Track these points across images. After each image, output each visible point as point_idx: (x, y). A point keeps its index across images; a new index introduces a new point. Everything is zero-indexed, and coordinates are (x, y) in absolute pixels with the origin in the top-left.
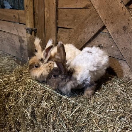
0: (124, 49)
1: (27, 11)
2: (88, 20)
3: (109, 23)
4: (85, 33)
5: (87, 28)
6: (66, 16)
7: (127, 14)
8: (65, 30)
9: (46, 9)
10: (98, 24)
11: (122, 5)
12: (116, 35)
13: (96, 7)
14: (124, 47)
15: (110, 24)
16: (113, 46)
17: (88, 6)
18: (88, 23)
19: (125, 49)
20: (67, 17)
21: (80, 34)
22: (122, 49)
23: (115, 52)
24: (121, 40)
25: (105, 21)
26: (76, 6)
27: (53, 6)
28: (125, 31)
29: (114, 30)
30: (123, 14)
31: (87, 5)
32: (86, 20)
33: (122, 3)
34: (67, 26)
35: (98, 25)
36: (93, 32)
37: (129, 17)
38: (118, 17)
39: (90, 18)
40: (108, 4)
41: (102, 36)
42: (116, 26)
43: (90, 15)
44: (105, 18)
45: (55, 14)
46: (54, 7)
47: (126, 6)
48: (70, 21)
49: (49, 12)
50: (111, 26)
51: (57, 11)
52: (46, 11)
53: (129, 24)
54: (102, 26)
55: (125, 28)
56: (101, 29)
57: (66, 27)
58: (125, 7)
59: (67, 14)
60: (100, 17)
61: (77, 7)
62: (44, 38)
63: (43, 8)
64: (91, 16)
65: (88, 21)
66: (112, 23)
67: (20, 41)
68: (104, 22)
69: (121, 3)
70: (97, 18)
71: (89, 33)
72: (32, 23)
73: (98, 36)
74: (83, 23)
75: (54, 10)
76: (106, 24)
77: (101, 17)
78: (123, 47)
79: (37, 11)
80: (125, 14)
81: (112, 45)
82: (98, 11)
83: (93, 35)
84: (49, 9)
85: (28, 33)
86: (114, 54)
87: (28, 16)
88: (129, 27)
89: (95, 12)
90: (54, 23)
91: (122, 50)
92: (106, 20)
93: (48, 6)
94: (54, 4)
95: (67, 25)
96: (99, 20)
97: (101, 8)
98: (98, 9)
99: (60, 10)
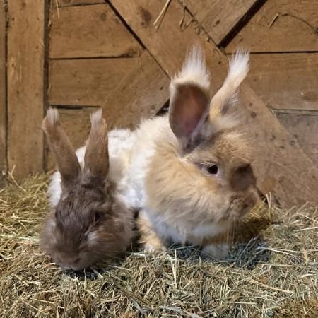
2: (136, 81)
4: (133, 112)
5: (136, 101)
6: (75, 76)
7: (224, 62)
8: (70, 112)
9: (12, 61)
10: (162, 88)
11: (211, 46)
13: (154, 52)
17: (131, 52)
18: (136, 87)
20: (78, 80)
21: (120, 116)
26: (102, 52)
27: (36, 53)
30: (216, 64)
32: (132, 81)
33: (211, 41)
34: (77, 101)
35: (162, 91)
36: (153, 107)
39: (142, 75)
40: (181, 45)
43: (142, 68)
45: (42, 73)
46: (39, 56)
47: (219, 46)
48: (86, 88)
49: (21, 67)
51: (46, 65)
52: (13, 65)
57: (76, 102)
58: (217, 48)
59: (76, 72)
60: (166, 74)
61: (104, 55)
62: (4, 140)
64: (143, 71)
65: (138, 83)
69: (208, 41)
70: (159, 76)
71: (142, 111)
74: (124, 88)
75: (38, 62)
77: (167, 72)
80: (220, 63)
82: (160, 61)
83: (154, 114)
84: (22, 61)
89: (153, 63)
90: (37, 95)
93: (18, 54)
94: (37, 48)
95: (79, 100)
96: (164, 79)
97: (166, 53)
98: (159, 54)
99: (55, 64)
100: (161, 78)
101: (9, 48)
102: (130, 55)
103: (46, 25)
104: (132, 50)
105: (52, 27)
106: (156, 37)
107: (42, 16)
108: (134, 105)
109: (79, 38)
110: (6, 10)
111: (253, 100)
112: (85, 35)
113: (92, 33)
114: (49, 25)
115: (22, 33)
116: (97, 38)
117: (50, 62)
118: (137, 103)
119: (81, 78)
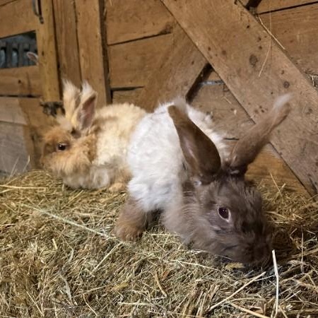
0: (261, 113)
1: (44, 65)
2: (170, 58)
3: (216, 55)
4: (169, 90)
5: (171, 79)
6: (126, 59)
7: (252, 25)
8: (126, 93)
9: (82, 51)
10: (193, 63)
11: (239, 9)
12: (237, 80)
13: (184, 25)
14: (261, 107)
15: (219, 56)
16: (235, 111)
17: (168, 27)
18: (171, 64)
19: (263, 111)
21: (159, 95)
22: (256, 111)
23: (243, 125)
24: (249, 91)
25: (208, 53)
26: (145, 32)
27: (96, 42)
28: (254, 65)
29: (230, 69)
30: (245, 28)
31: (167, 25)
32: (167, 59)
33: (238, 2)
34: (130, 83)
35: (193, 66)
36: (186, 84)
37: (260, 32)
38: (234, 36)
39: (176, 51)
40: (209, 12)
41: (209, 90)
42: (232, 58)
43: (174, 44)
44: (207, 45)
45: (102, 60)
46: (98, 44)
47: (248, 7)
48: (135, 70)
49: (88, 57)
50: (223, 60)
51: (105, 52)
52: (83, 56)
53: (261, 48)
54: (204, 65)
55: (254, 60)
56: (201, 73)
57: (129, 85)
58: (245, 11)
59: (127, 55)
60: (196, 47)
61: (146, 35)
63: (75, 51)
64: (176, 46)
65: (172, 60)
66: (224, 53)
67: (33, 139)
68: (206, 55)
69: (235, 3)
70: (190, 50)
71: (177, 88)
72: (55, 89)
73: (199, 94)
74: (161, 67)
75: (98, 49)
76: (211, 58)
77: (197, 44)
78: (258, 107)
79: (64, 61)
80: (248, 27)
81: (232, 110)
82: (190, 34)
83: (187, 92)
84: (88, 50)
85: (48, 115)
86: (241, 130)
87: (47, 76)
88: (262, 56)
89: (184, 37)
90: (100, 80)
91: (257, 115)
92: (209, 49)
93: (86, 44)
94: (96, 36)
95: (131, 81)
96: (194, 53)
97: (195, 25)
98: (189, 27)
99: (112, 50)
100: (191, 52)
101: (79, 41)
102: (168, 31)
103: (101, 15)
104: (169, 25)
105: (108, 14)
106: (185, 8)
107: (97, 7)
108: (170, 83)
109: (127, 21)
110: (75, 7)
111: (286, 67)
112: (131, 18)
113: (136, 14)
114: (104, 14)
115: (86, 25)
116: (140, 19)
117: (108, 49)
118: (172, 81)
119: (130, 61)
